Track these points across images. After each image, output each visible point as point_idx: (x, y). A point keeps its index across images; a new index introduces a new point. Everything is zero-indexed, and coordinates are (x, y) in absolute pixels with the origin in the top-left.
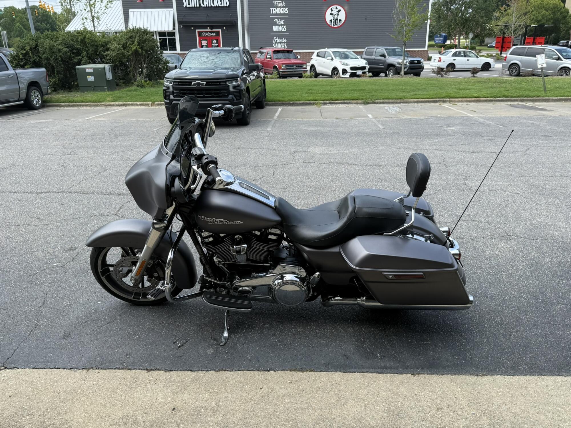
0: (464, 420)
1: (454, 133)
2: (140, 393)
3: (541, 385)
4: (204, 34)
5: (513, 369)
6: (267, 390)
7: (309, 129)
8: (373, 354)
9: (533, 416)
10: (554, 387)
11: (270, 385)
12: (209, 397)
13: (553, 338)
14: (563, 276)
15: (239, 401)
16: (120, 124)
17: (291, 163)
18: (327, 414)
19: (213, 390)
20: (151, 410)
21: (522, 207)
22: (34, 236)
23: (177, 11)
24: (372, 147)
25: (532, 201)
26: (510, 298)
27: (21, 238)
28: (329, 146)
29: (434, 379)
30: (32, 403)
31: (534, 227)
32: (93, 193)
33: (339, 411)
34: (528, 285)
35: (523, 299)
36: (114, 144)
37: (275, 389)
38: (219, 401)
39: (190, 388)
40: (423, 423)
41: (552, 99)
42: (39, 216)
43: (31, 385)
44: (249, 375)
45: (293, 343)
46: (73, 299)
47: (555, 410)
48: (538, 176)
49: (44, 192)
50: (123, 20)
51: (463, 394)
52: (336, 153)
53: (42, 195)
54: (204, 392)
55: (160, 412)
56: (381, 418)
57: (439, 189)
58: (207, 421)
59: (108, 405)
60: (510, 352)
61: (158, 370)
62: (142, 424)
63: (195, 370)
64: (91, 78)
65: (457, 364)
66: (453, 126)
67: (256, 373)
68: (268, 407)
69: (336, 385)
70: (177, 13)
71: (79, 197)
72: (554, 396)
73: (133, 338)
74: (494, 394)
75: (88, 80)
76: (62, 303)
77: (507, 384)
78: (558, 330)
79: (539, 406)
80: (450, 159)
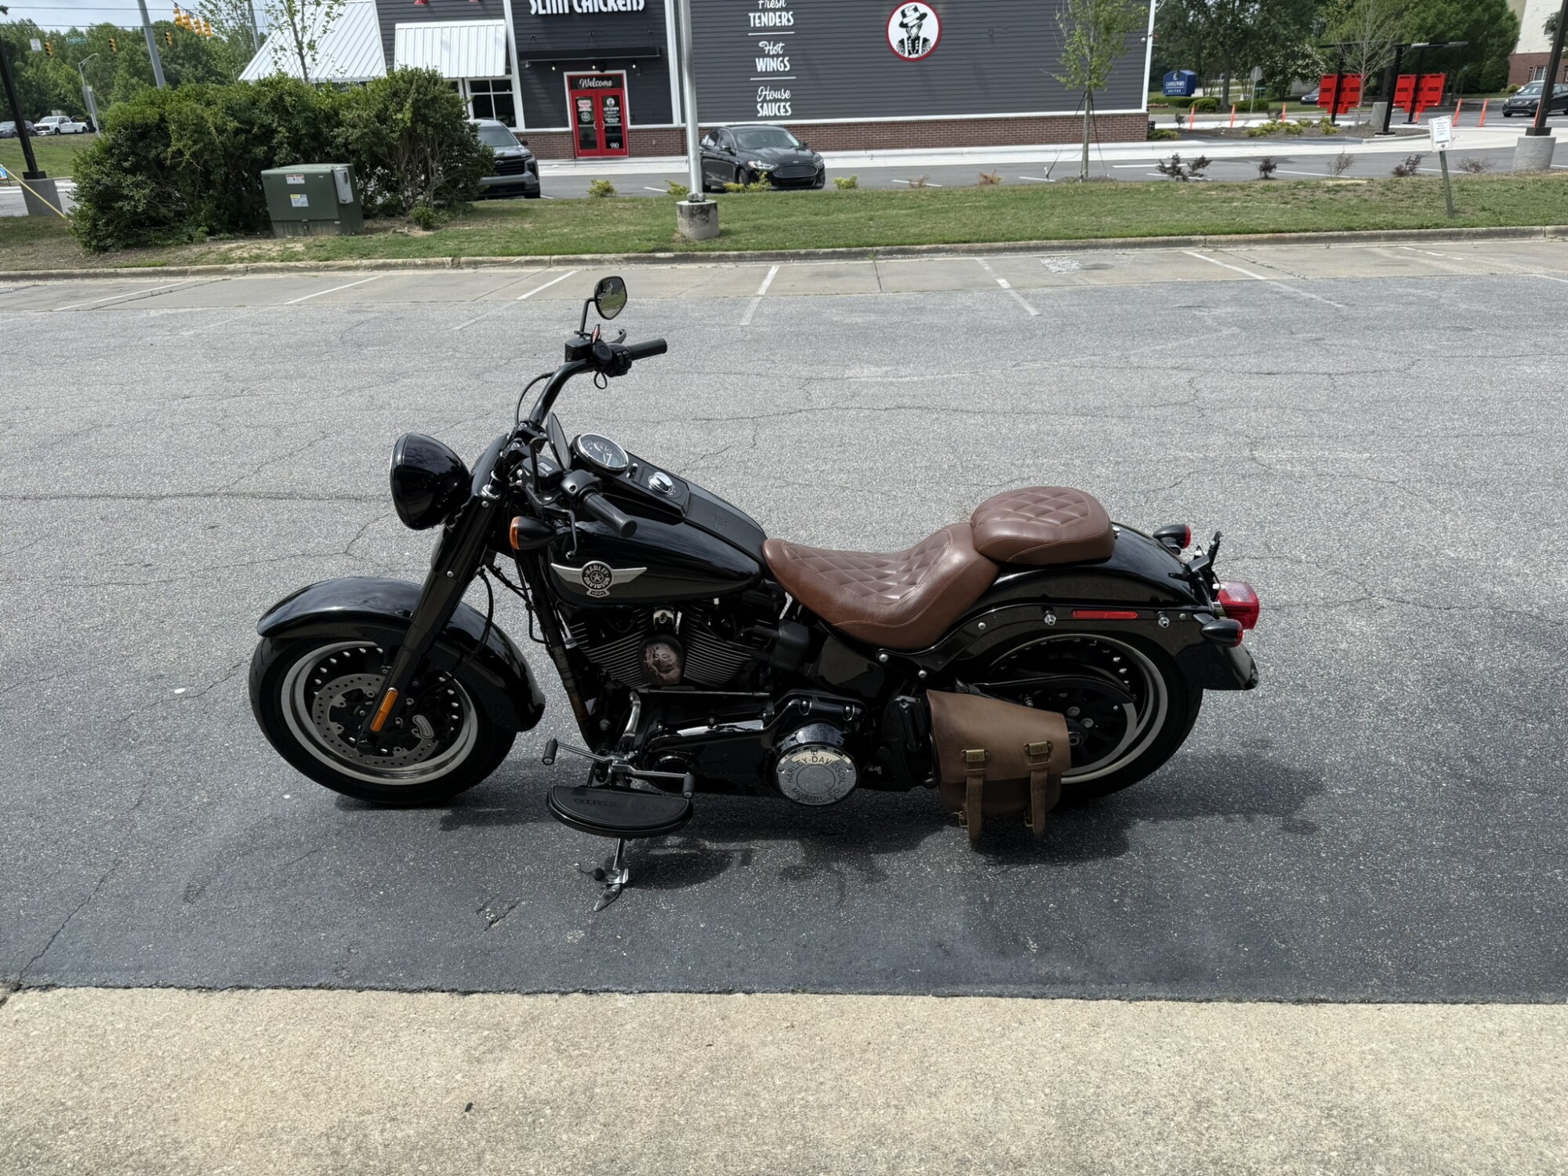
0: (1272, 1138)
1: (1219, 324)
2: (379, 1060)
3: (1485, 1031)
4: (585, 83)
5: (1403, 981)
6: (725, 1049)
7: (847, 321)
8: (1016, 940)
9: (1467, 1124)
10: (1520, 1038)
11: (733, 1034)
12: (565, 1071)
13: (1510, 891)
14: (1526, 710)
15: (647, 1082)
16: (372, 315)
17: (801, 411)
18: (889, 1122)
19: (579, 1049)
20: (407, 1109)
21: (1406, 518)
22: (132, 613)
23: (515, 25)
24: (1010, 364)
25: (1429, 501)
26: (1385, 775)
27: (97, 620)
28: (898, 363)
29: (1186, 1015)
30: (86, 1089)
31: (1440, 573)
32: (290, 496)
33: (923, 1111)
34: (1433, 735)
35: (1422, 776)
36: (352, 366)
37: (748, 1046)
38: (595, 1083)
39: (515, 1043)
40: (1159, 1148)
41: (1468, 234)
42: (148, 560)
43: (90, 1036)
44: (676, 1005)
45: (798, 910)
46: (220, 788)
47: (1528, 1106)
48: (1442, 434)
49: (167, 496)
50: (380, 53)
51: (1267, 1060)
52: (916, 383)
53: (161, 504)
54: (553, 1055)
55: (431, 1114)
56: (1041, 1133)
57: (1185, 472)
58: (559, 1143)
59: (292, 1097)
60: (1391, 932)
61: (431, 990)
62: (380, 1153)
63: (530, 990)
64: (299, 200)
65: (1248, 967)
66: (1217, 306)
67: (697, 998)
68: (728, 1101)
69: (915, 1034)
70: (515, 30)
71: (254, 507)
72: (1523, 1066)
73: (369, 897)
74: (1354, 1059)
75: (294, 205)
76: (189, 799)
77: (1388, 1028)
78: (1523, 865)
79: (1481, 1095)
80: (1212, 392)
